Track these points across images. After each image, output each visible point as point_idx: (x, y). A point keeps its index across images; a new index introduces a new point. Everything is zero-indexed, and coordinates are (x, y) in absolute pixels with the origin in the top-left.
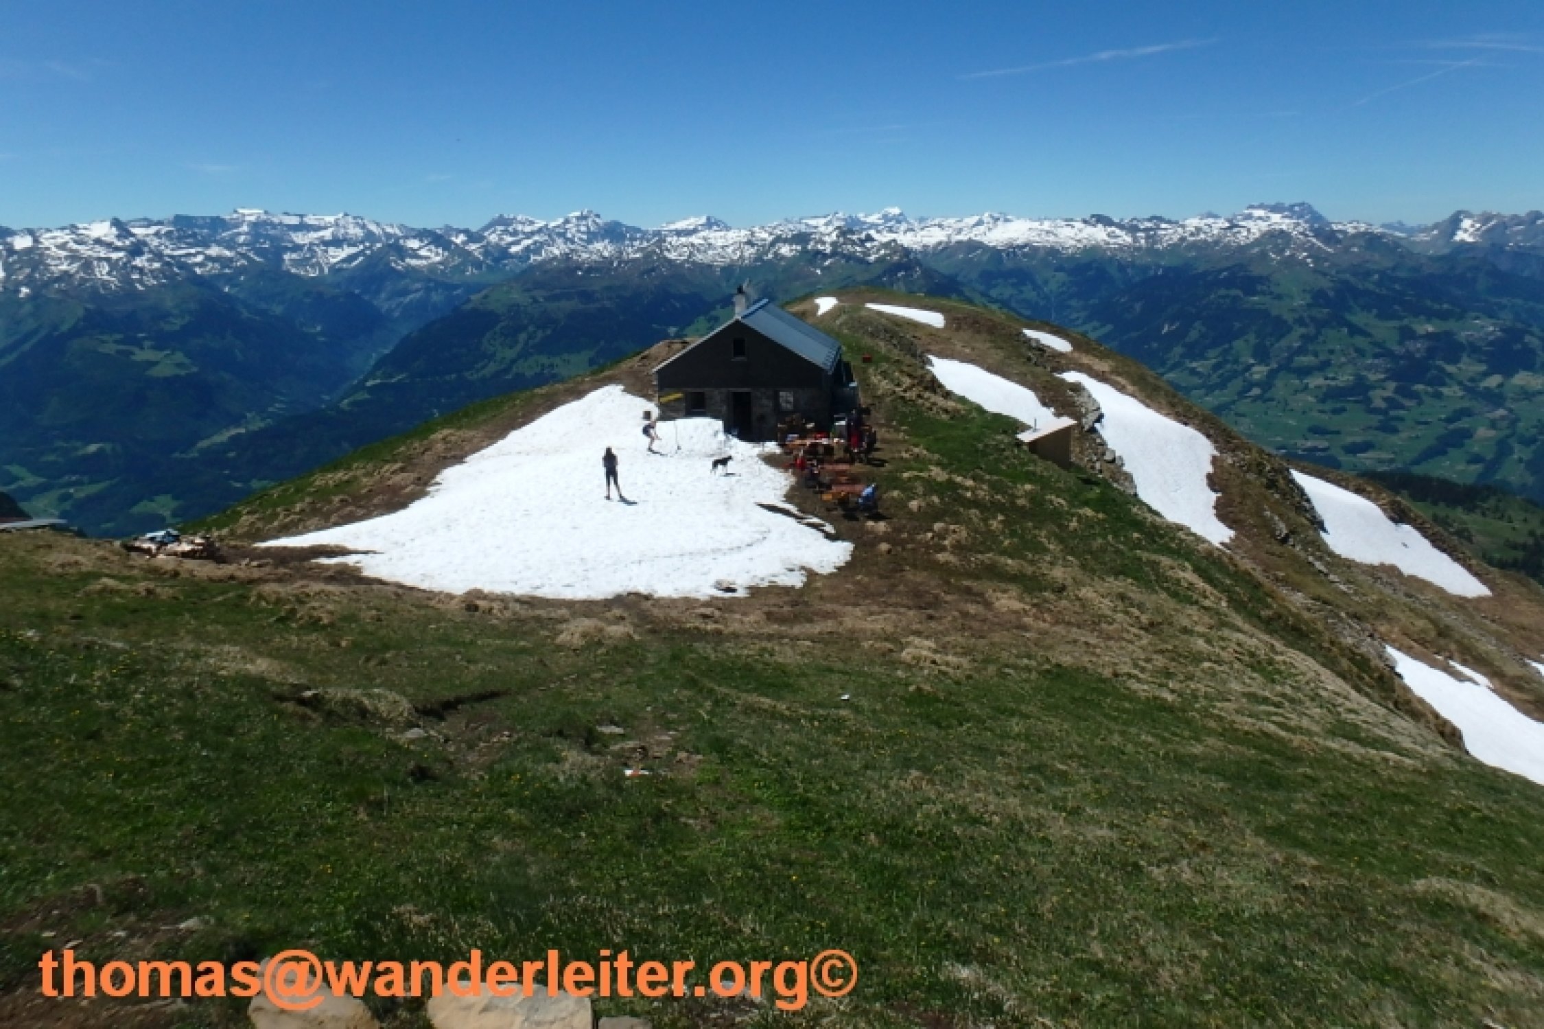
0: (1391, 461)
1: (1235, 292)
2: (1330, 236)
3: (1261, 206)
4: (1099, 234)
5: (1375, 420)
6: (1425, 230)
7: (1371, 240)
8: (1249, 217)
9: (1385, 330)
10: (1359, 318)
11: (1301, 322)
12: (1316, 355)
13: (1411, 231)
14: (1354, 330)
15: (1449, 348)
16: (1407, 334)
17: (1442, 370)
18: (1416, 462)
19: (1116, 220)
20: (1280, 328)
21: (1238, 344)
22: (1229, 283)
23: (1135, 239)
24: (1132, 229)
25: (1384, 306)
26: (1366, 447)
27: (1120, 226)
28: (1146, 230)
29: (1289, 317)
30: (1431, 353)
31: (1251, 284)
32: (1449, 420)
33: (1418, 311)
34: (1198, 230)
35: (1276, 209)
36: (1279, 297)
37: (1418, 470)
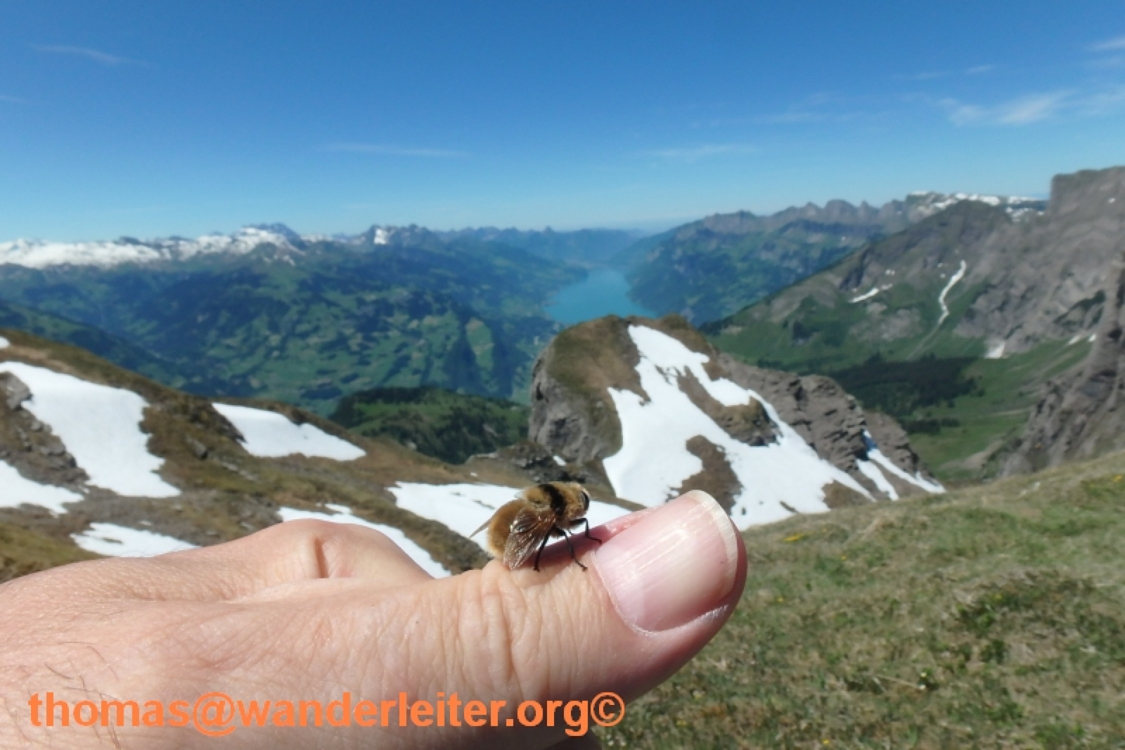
0: (371, 383)
1: (246, 287)
2: (301, 245)
3: (252, 226)
4: (130, 252)
5: (355, 359)
6: (358, 237)
7: (327, 246)
8: (245, 234)
9: (348, 302)
10: (332, 295)
11: (295, 302)
12: (309, 322)
13: (350, 239)
14: (330, 304)
15: (385, 308)
16: (361, 302)
17: (385, 322)
18: (386, 379)
19: (142, 239)
20: (282, 308)
21: (256, 323)
22: (241, 280)
23: (162, 254)
24: (158, 246)
25: (344, 286)
26: (354, 377)
27: (147, 245)
28: (169, 247)
29: (285, 300)
30: (377, 312)
31: (256, 280)
32: (397, 351)
33: (364, 287)
34: (209, 245)
35: (263, 227)
36: (277, 287)
37: (388, 385)
